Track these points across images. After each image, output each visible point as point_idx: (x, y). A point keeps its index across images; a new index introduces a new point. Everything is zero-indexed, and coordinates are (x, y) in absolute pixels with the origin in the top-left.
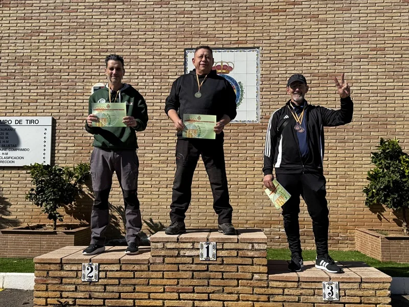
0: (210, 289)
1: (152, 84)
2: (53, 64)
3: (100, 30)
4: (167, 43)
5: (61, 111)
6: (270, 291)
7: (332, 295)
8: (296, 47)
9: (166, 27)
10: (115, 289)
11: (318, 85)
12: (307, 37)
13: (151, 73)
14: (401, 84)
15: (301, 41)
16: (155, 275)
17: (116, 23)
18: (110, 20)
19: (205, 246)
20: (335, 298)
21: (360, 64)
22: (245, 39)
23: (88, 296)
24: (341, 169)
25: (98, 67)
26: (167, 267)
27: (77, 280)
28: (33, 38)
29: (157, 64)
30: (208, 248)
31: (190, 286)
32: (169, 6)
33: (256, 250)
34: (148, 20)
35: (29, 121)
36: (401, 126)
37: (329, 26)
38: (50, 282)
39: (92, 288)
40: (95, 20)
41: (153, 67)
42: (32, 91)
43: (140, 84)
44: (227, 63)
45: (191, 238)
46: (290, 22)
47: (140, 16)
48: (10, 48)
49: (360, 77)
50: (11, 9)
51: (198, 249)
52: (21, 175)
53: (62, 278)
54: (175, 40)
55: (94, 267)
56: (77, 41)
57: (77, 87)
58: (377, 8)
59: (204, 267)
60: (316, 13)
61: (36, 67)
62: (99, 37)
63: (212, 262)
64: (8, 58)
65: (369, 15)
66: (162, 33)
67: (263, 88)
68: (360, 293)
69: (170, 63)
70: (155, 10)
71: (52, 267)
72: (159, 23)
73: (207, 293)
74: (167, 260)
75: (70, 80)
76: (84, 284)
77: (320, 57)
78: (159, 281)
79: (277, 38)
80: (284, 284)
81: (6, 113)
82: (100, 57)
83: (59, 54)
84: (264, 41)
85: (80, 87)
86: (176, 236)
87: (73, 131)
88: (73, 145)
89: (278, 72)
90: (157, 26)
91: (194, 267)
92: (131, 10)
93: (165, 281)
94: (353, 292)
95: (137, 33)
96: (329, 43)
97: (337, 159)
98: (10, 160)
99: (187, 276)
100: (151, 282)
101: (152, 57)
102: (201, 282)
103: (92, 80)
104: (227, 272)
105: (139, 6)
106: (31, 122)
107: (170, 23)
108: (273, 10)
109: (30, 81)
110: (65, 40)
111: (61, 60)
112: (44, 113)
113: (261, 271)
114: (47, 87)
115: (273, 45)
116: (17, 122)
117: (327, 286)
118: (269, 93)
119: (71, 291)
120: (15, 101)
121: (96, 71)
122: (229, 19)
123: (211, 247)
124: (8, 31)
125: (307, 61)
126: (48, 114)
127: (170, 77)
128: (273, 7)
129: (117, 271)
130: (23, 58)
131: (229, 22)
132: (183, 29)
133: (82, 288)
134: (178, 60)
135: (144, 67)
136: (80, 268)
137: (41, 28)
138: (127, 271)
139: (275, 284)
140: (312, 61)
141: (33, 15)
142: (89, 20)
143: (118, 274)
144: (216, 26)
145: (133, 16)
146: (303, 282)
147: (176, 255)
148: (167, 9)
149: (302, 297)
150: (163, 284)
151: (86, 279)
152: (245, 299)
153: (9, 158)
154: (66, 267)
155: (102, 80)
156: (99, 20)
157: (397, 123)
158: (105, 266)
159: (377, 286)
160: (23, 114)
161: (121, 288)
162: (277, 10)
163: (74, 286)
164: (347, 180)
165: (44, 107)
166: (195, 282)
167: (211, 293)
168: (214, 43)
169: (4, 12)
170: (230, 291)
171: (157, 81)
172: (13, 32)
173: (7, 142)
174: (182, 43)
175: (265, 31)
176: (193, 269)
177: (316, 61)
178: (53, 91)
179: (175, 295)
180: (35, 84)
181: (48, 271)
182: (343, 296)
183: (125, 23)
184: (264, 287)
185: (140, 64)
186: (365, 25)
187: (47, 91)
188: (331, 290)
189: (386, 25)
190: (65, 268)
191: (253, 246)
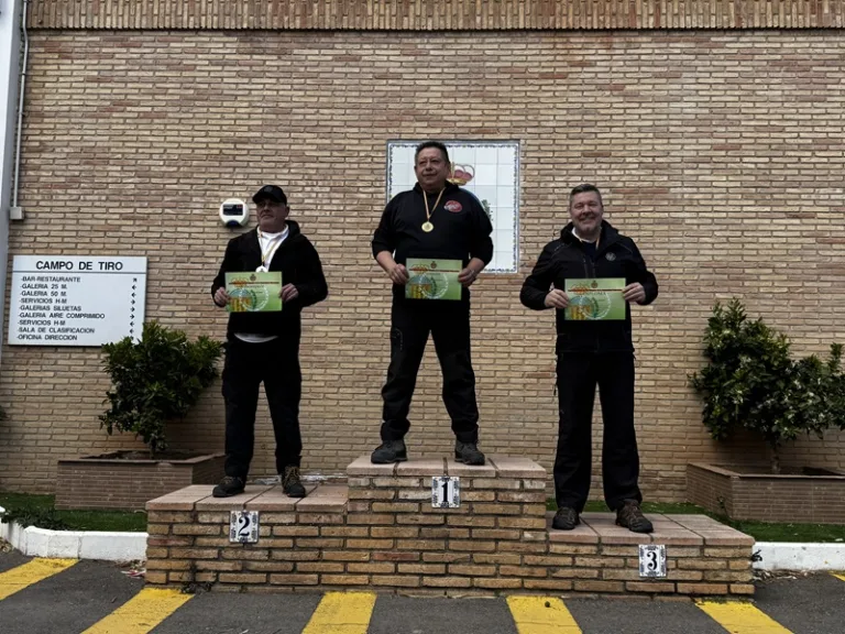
0: (449, 557)
1: (328, 201)
2: (150, 162)
3: (237, 104)
4: (356, 130)
5: (164, 247)
6: (550, 560)
7: (655, 567)
8: (585, 141)
9: (354, 100)
10: (287, 555)
11: (623, 208)
12: (604, 124)
13: (326, 183)
14: (768, 209)
15: (593, 130)
16: (355, 532)
17: (265, 93)
18: (254, 87)
19: (441, 483)
20: (659, 572)
21: (697, 172)
22: (494, 124)
23: (239, 568)
24: (662, 358)
25: (231, 170)
26: (376, 519)
27: (222, 540)
28: (115, 115)
29: (338, 166)
30: (445, 487)
31: (414, 550)
32: (360, 64)
33: (528, 491)
34: (323, 87)
35: (104, 265)
36: (767, 284)
37: (644, 105)
38: (173, 543)
39: (248, 554)
40: (226, 86)
41: (331, 172)
42: (111, 210)
43: (306, 201)
44: (463, 167)
45: (416, 470)
46: (574, 97)
47: (309, 81)
48: (72, 132)
49: (696, 197)
50: (75, 62)
51: (430, 489)
52: (89, 362)
53: (195, 536)
54: (369, 124)
55: (250, 517)
56: (194, 122)
57: (192, 205)
58: (727, 75)
59: (440, 519)
60: (621, 81)
61: (119, 168)
62: (233, 116)
63: (453, 511)
64: (66, 150)
65: (714, 87)
66: (348, 111)
67: (525, 213)
68: (702, 564)
69: (362, 166)
70: (336, 70)
71: (179, 518)
72: (342, 93)
73: (443, 563)
74: (377, 506)
75: (180, 193)
76: (234, 547)
77: (628, 160)
78: (363, 543)
79: (551, 124)
80: (574, 548)
81: (62, 250)
82: (236, 152)
83: (161, 145)
84: (529, 130)
85: (198, 206)
86: (391, 466)
87: (185, 284)
88: (185, 308)
89: (553, 185)
90: (339, 100)
91: (421, 519)
92: (293, 69)
93: (372, 543)
94: (689, 563)
95: (302, 111)
96: (642, 135)
97: (656, 339)
98: (69, 334)
99: (411, 534)
100: (350, 543)
101: (328, 154)
102: (433, 544)
103: (221, 193)
104: (478, 527)
105: (307, 63)
106: (108, 265)
107: (363, 94)
108: (544, 76)
109: (107, 192)
110: (172, 121)
111: (165, 157)
112: (132, 252)
113: (535, 526)
114: (137, 204)
115: (544, 136)
116: (82, 265)
117: (646, 552)
118: (536, 221)
119: (211, 560)
120: (80, 228)
121: (227, 176)
122: (468, 89)
123: (450, 485)
124: (69, 103)
125: (604, 166)
126: (139, 253)
127: (361, 189)
128: (545, 70)
129: (291, 524)
130: (96, 150)
131: (466, 94)
132: (384, 106)
133: (230, 554)
134: (375, 160)
135: (314, 172)
136: (226, 519)
137: (129, 97)
138: (308, 525)
139: (559, 548)
140: (613, 166)
141: (115, 74)
142: (216, 86)
143: (292, 531)
144: (444, 101)
145: (296, 81)
146: (607, 545)
147: (391, 497)
148: (357, 70)
149: (604, 571)
150: (370, 547)
151: (237, 539)
152: (508, 573)
153: (67, 330)
154: (204, 518)
155: (238, 194)
156: (234, 86)
157: (762, 278)
158: (270, 515)
159: (729, 553)
160: (93, 252)
161: (297, 555)
162: (553, 76)
163: (216, 551)
164: (674, 377)
165: (134, 240)
166: (424, 544)
167: (450, 563)
168: (438, 131)
169: (62, 67)
170: (483, 560)
171: (337, 195)
172: (77, 103)
173: (64, 301)
174: (383, 130)
175: (531, 112)
176: (420, 522)
177: (619, 166)
178: (150, 211)
179: (390, 567)
180: (116, 198)
181: (171, 525)
182: (673, 569)
183: (281, 93)
184: (540, 554)
185: (307, 165)
186: (707, 105)
187: (138, 210)
188: (654, 559)
189: (743, 105)
190: (200, 519)
191: (522, 484)
